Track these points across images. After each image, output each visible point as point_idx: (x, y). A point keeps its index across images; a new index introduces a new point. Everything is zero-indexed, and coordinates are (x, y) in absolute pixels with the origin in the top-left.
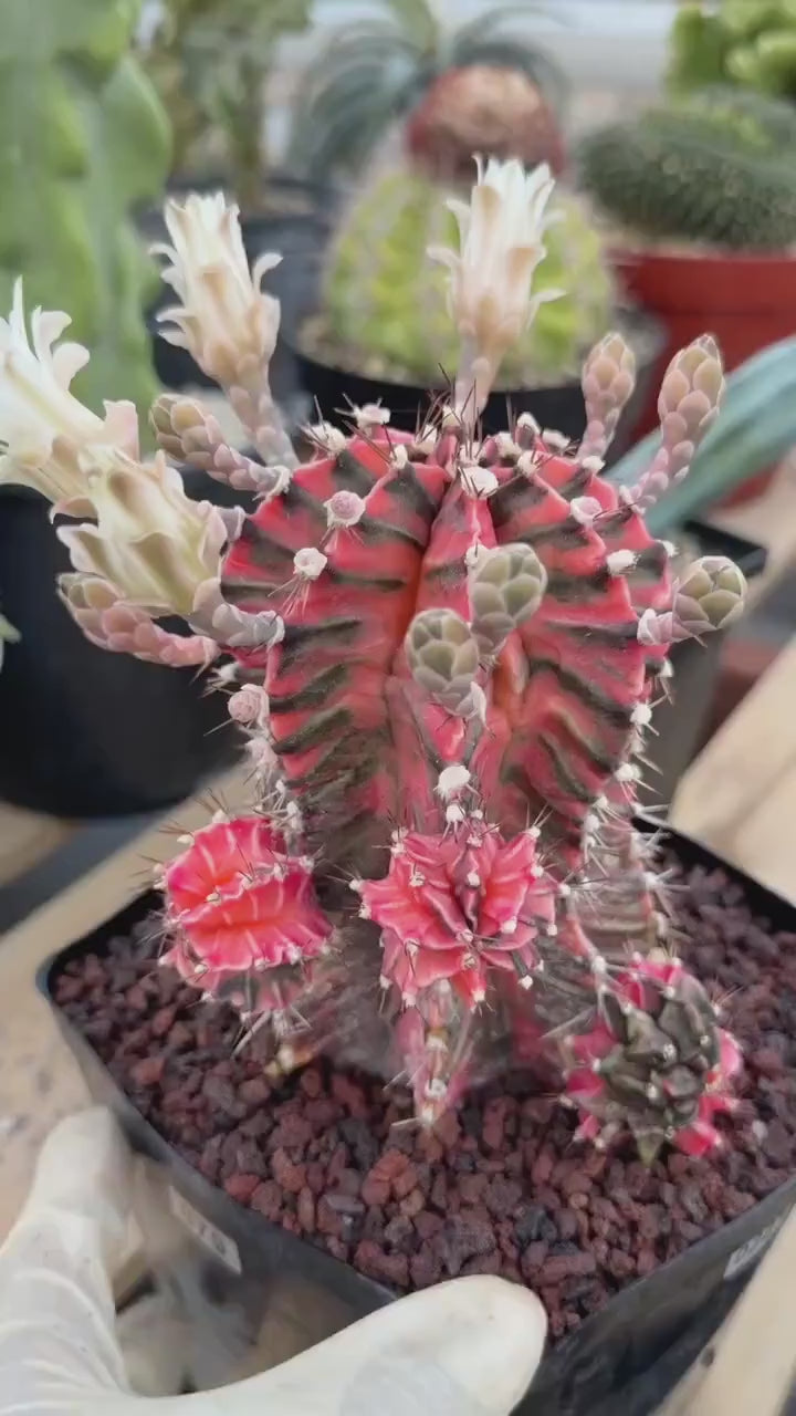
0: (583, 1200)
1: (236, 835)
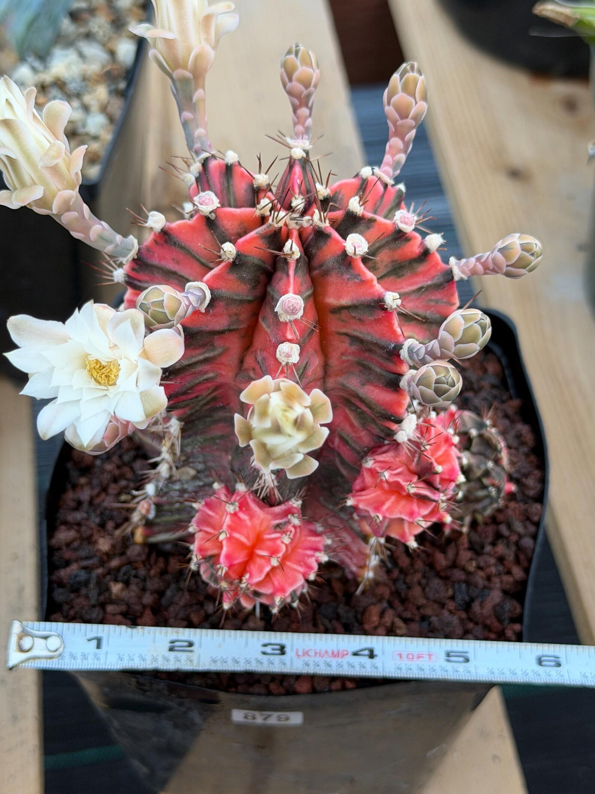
0: (474, 564)
1: (244, 512)
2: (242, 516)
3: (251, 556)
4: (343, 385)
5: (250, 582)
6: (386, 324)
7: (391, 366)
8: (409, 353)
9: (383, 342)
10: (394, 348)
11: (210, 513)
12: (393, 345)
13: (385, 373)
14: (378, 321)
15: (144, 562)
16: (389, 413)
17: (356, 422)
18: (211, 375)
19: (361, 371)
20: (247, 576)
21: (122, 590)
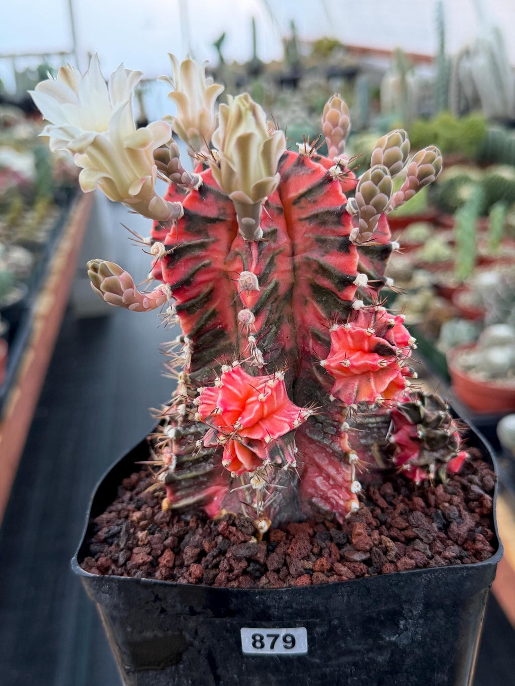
2: (235, 376)
3: (243, 407)
4: (307, 258)
5: (242, 422)
6: (334, 194)
7: (341, 229)
8: (352, 204)
9: (332, 209)
10: (341, 208)
11: (212, 394)
12: (340, 207)
13: (337, 238)
14: (327, 194)
15: (168, 524)
16: (345, 274)
17: (323, 315)
18: (207, 261)
19: (320, 247)
20: (240, 418)
21: (147, 535)
